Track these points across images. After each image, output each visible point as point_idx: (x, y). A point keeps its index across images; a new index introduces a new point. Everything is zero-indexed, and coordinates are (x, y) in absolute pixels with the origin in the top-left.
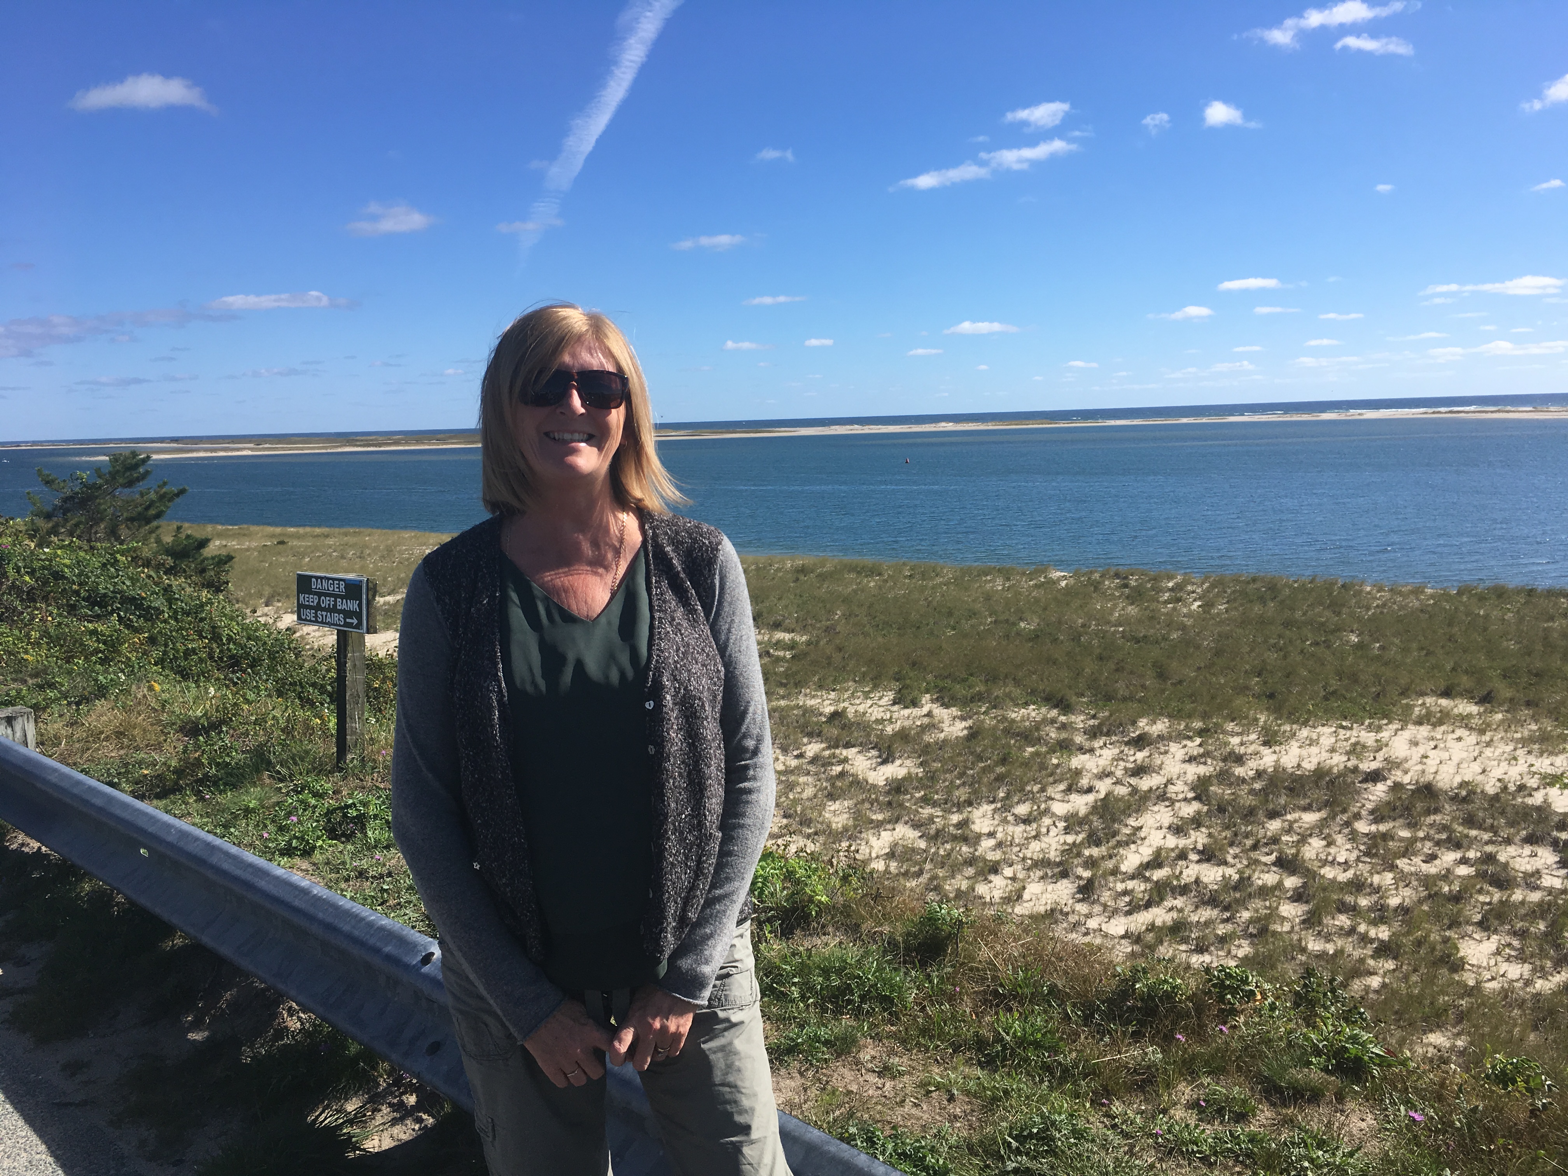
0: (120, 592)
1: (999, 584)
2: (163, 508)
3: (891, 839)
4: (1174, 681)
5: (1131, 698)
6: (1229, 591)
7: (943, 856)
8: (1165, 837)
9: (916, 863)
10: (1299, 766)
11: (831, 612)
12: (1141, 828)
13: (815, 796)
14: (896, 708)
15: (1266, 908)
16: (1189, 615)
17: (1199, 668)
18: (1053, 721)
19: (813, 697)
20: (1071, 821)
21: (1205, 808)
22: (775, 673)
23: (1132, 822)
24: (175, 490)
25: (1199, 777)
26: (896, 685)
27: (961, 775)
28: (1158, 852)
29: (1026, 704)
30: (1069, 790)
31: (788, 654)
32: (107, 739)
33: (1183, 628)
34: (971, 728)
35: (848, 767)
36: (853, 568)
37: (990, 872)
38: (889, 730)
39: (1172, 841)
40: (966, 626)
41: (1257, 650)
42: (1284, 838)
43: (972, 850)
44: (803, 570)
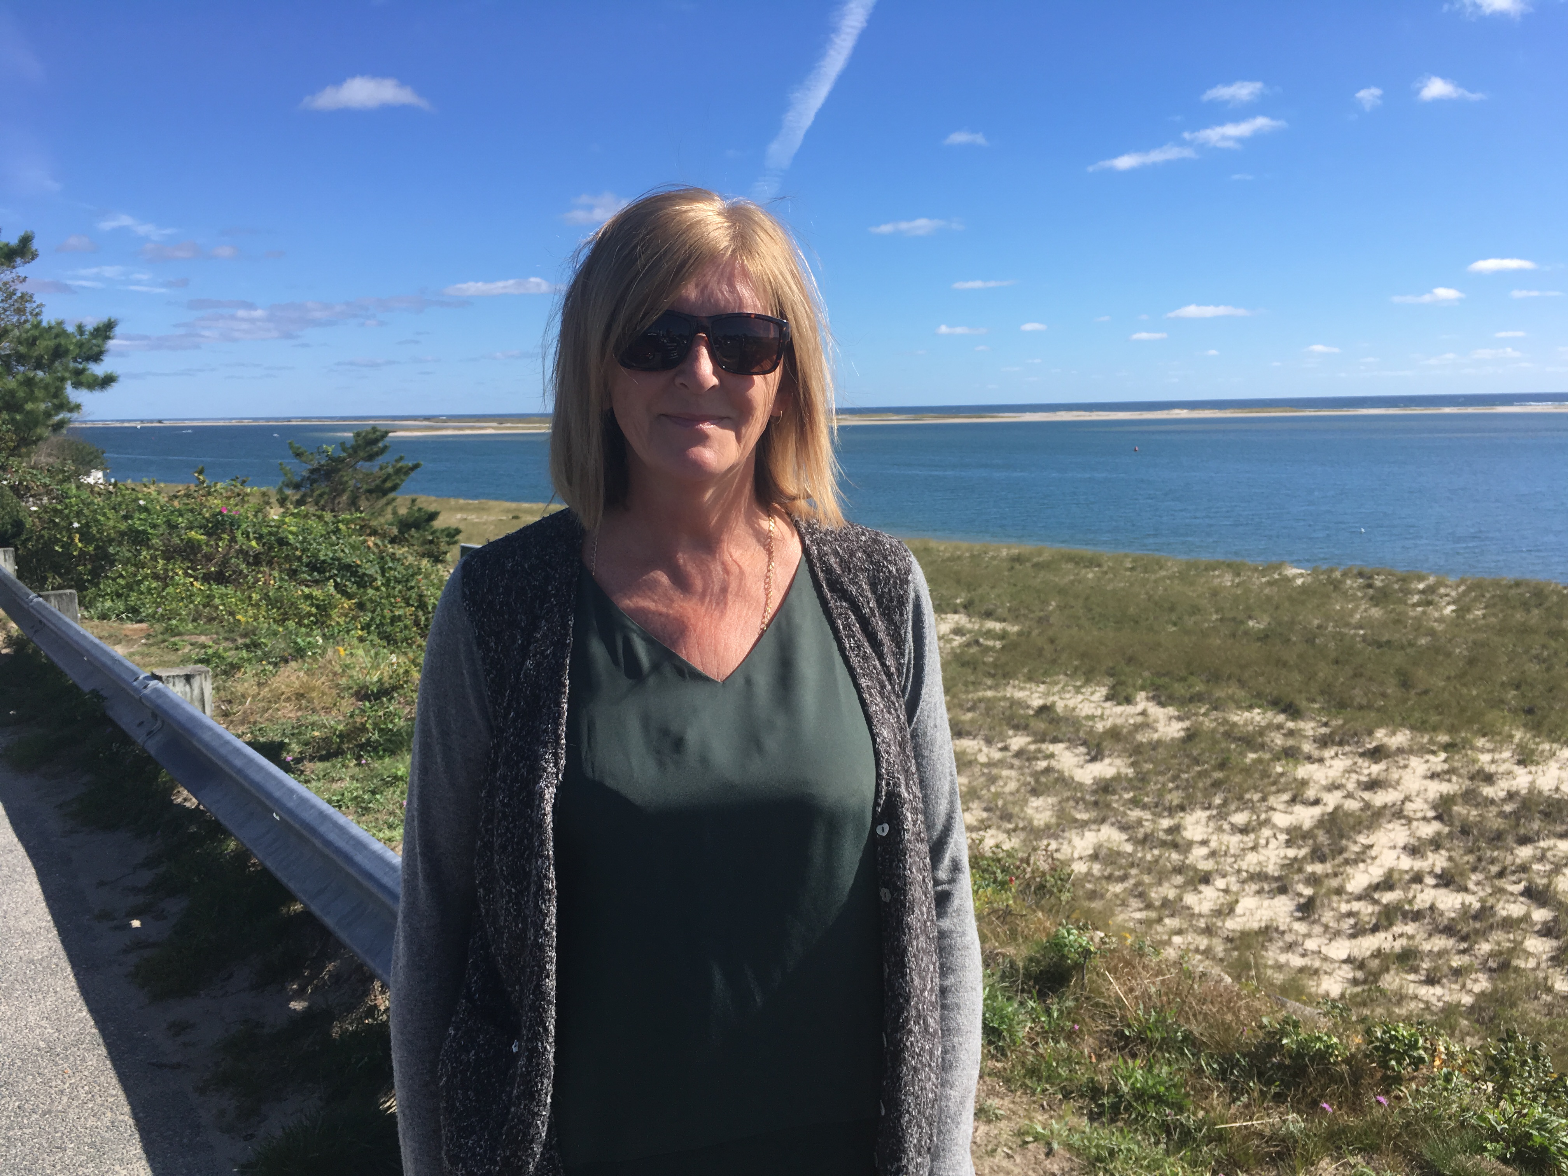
0: (339, 559)
1: (1228, 580)
2: (398, 481)
3: (1095, 841)
4: (1419, 691)
5: (1369, 707)
6: (1488, 595)
7: (1150, 862)
8: (1398, 858)
9: (1121, 867)
10: (1557, 789)
11: (1045, 602)
12: (1372, 846)
13: (1018, 791)
14: (1108, 704)
15: (1509, 941)
16: (1440, 620)
17: (1449, 678)
18: (1279, 727)
19: (1022, 689)
20: (1293, 834)
21: (1446, 830)
22: (984, 663)
23: (1362, 839)
24: (410, 464)
25: (1441, 796)
26: (1110, 681)
27: (1174, 779)
28: (1390, 873)
29: (1250, 707)
30: (1293, 800)
31: (998, 644)
32: (288, 699)
33: (1432, 633)
34: (1188, 729)
35: (1053, 763)
36: (1070, 559)
37: (1200, 882)
38: (1100, 727)
39: (1406, 863)
40: (1190, 622)
41: (1516, 661)
42: (1536, 867)
43: (1182, 858)
44: (1018, 559)
